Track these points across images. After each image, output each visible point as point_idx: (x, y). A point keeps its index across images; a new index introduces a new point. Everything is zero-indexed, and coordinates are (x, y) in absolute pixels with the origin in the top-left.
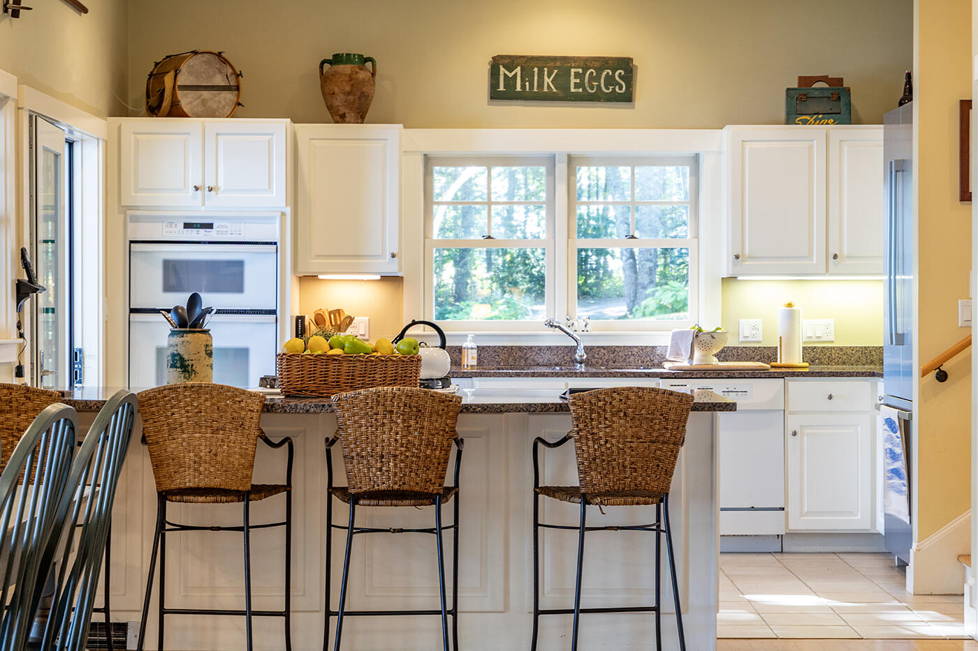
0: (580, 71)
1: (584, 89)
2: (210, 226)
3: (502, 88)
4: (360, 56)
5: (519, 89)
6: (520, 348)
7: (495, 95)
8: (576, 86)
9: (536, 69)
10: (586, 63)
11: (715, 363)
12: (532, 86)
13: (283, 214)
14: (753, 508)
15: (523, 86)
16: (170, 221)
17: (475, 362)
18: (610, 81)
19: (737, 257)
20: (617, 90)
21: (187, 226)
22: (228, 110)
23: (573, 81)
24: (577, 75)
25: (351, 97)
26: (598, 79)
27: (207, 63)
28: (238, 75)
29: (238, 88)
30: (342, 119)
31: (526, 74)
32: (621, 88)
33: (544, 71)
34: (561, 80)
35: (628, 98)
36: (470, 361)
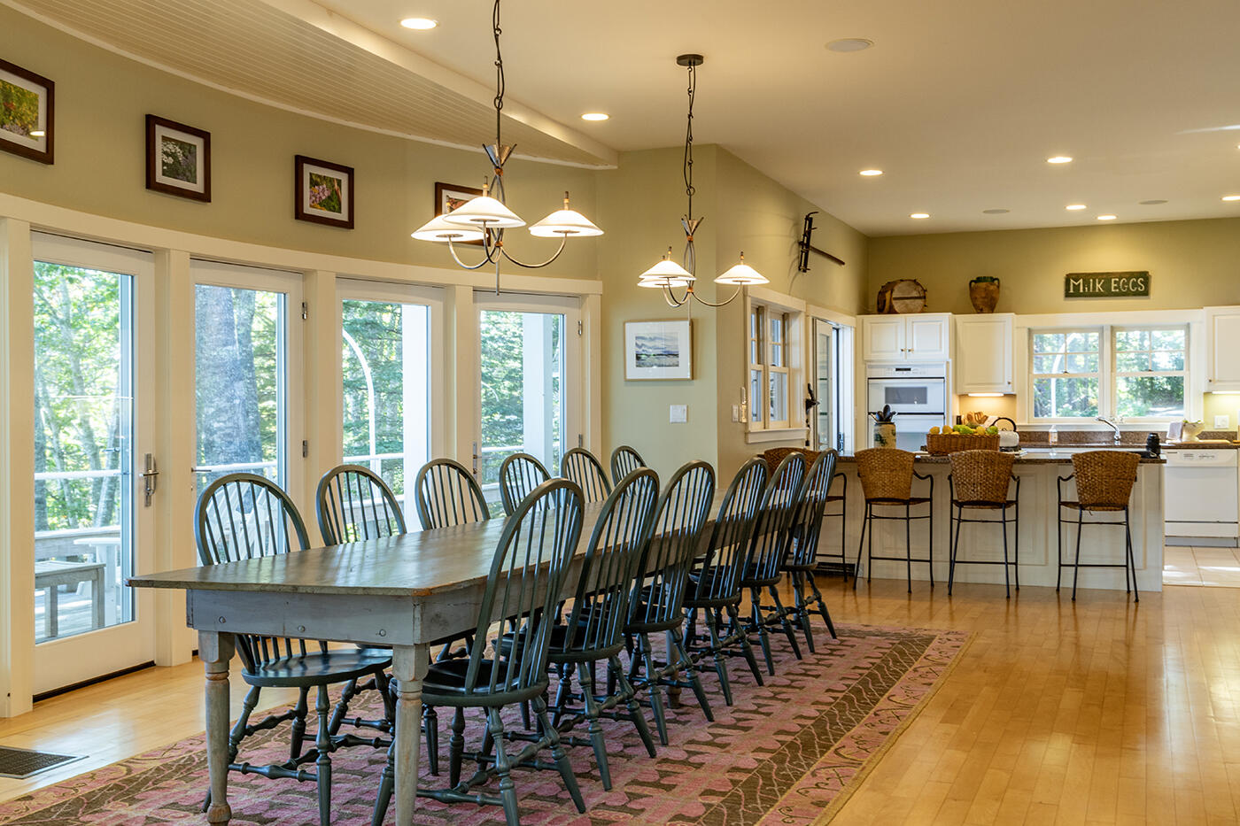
0: (1117, 279)
1: (1120, 290)
2: (909, 369)
3: (1072, 291)
4: (991, 278)
5: (1081, 291)
6: (1083, 433)
7: (1068, 295)
8: (1115, 288)
9: (1091, 280)
10: (1120, 275)
11: (1197, 440)
12: (1089, 289)
13: (948, 363)
14: (1218, 522)
15: (1084, 289)
16: (889, 367)
17: (1056, 440)
18: (1135, 284)
19: (1210, 381)
20: (1139, 289)
21: (897, 370)
22: (919, 309)
23: (1113, 285)
24: (1115, 282)
25: (986, 300)
26: (1128, 283)
27: (909, 285)
28: (925, 291)
29: (925, 297)
30: (981, 311)
31: (1086, 283)
32: (1142, 288)
33: (1096, 281)
34: (1107, 285)
35: (1146, 293)
36: (1053, 439)
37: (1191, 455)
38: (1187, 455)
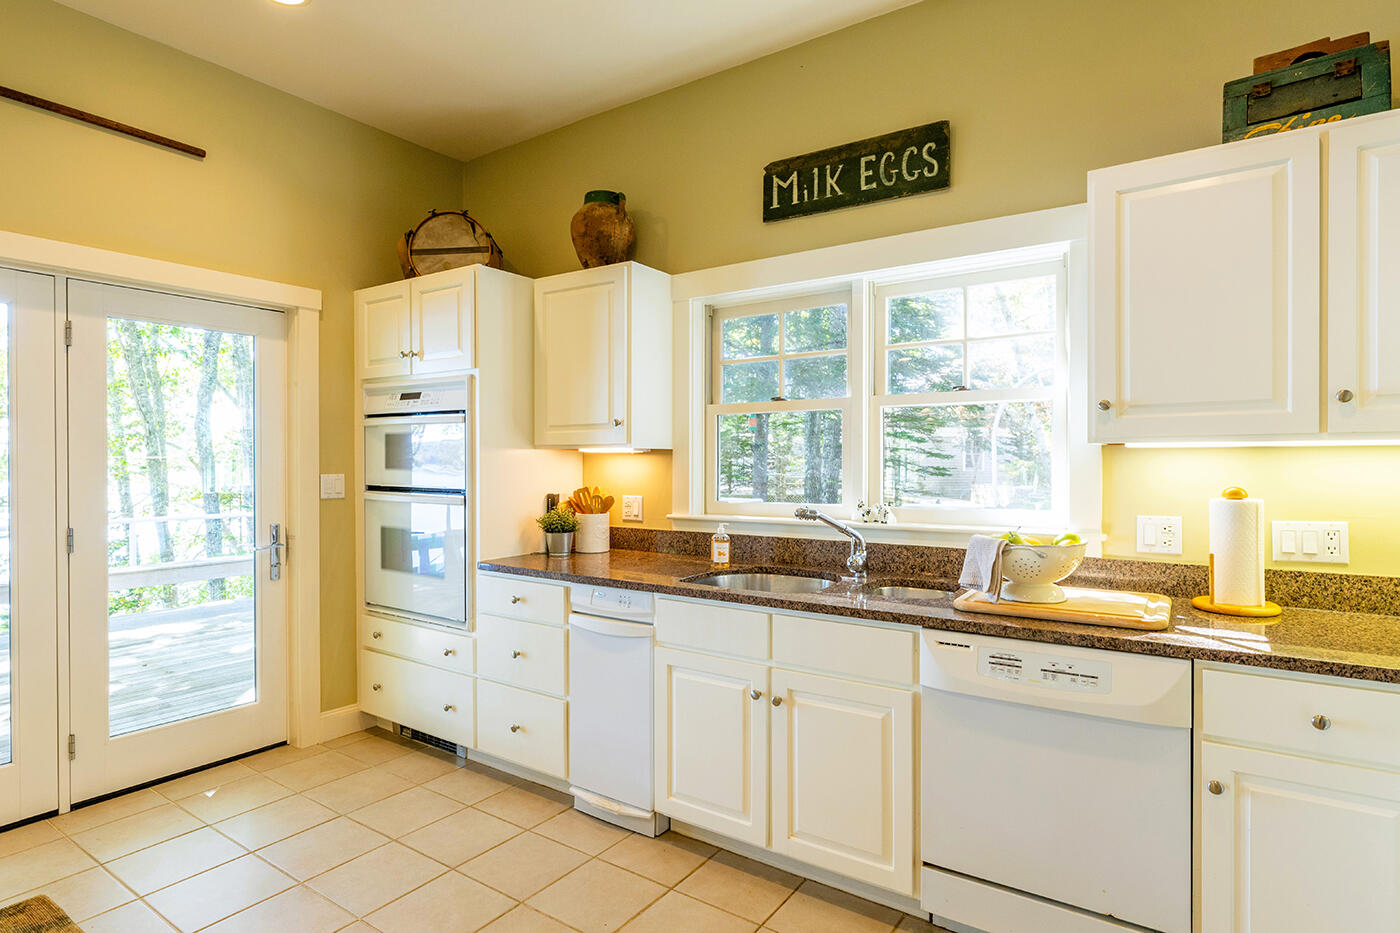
0: (873, 158)
1: (880, 183)
2: (417, 396)
3: (775, 205)
5: (795, 201)
7: (770, 216)
8: (869, 180)
9: (816, 170)
10: (878, 145)
12: (811, 194)
13: (473, 377)
15: (801, 197)
16: (388, 392)
18: (916, 162)
19: (1106, 406)
20: (926, 174)
21: (404, 397)
23: (864, 174)
24: (869, 165)
26: (897, 164)
27: (451, 223)
28: (488, 235)
29: (490, 249)
30: (586, 266)
31: (805, 181)
32: (931, 170)
33: (826, 170)
34: (849, 179)
35: (942, 182)
36: (721, 553)
37: (1010, 663)
38: (998, 661)
